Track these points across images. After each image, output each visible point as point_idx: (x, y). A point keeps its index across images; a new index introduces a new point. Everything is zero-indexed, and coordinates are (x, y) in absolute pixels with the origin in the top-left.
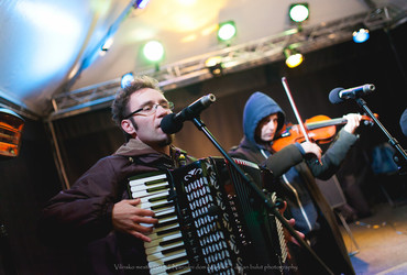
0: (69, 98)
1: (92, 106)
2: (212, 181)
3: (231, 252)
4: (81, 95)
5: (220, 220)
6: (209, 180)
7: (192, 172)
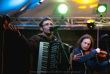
0: (17, 20)
1: (25, 27)
2: (58, 47)
3: (56, 63)
4: (23, 20)
5: (56, 56)
6: (57, 47)
7: (54, 44)
